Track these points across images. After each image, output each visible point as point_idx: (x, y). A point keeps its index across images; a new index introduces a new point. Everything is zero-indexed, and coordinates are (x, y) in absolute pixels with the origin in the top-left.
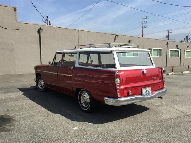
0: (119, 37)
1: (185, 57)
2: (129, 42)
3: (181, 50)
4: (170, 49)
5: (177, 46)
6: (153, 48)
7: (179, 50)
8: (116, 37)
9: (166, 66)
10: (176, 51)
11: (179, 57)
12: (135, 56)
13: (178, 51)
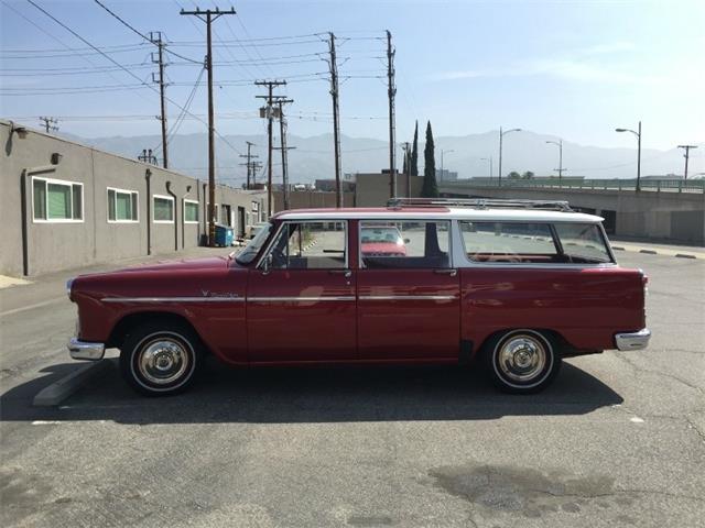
0: (27, 136)
1: (185, 222)
2: (55, 159)
3: (175, 197)
4: (155, 196)
5: (168, 184)
6: (118, 190)
7: (172, 198)
8: (11, 135)
9: (149, 253)
10: (165, 201)
11: (173, 222)
12: (75, 218)
13: (170, 201)
